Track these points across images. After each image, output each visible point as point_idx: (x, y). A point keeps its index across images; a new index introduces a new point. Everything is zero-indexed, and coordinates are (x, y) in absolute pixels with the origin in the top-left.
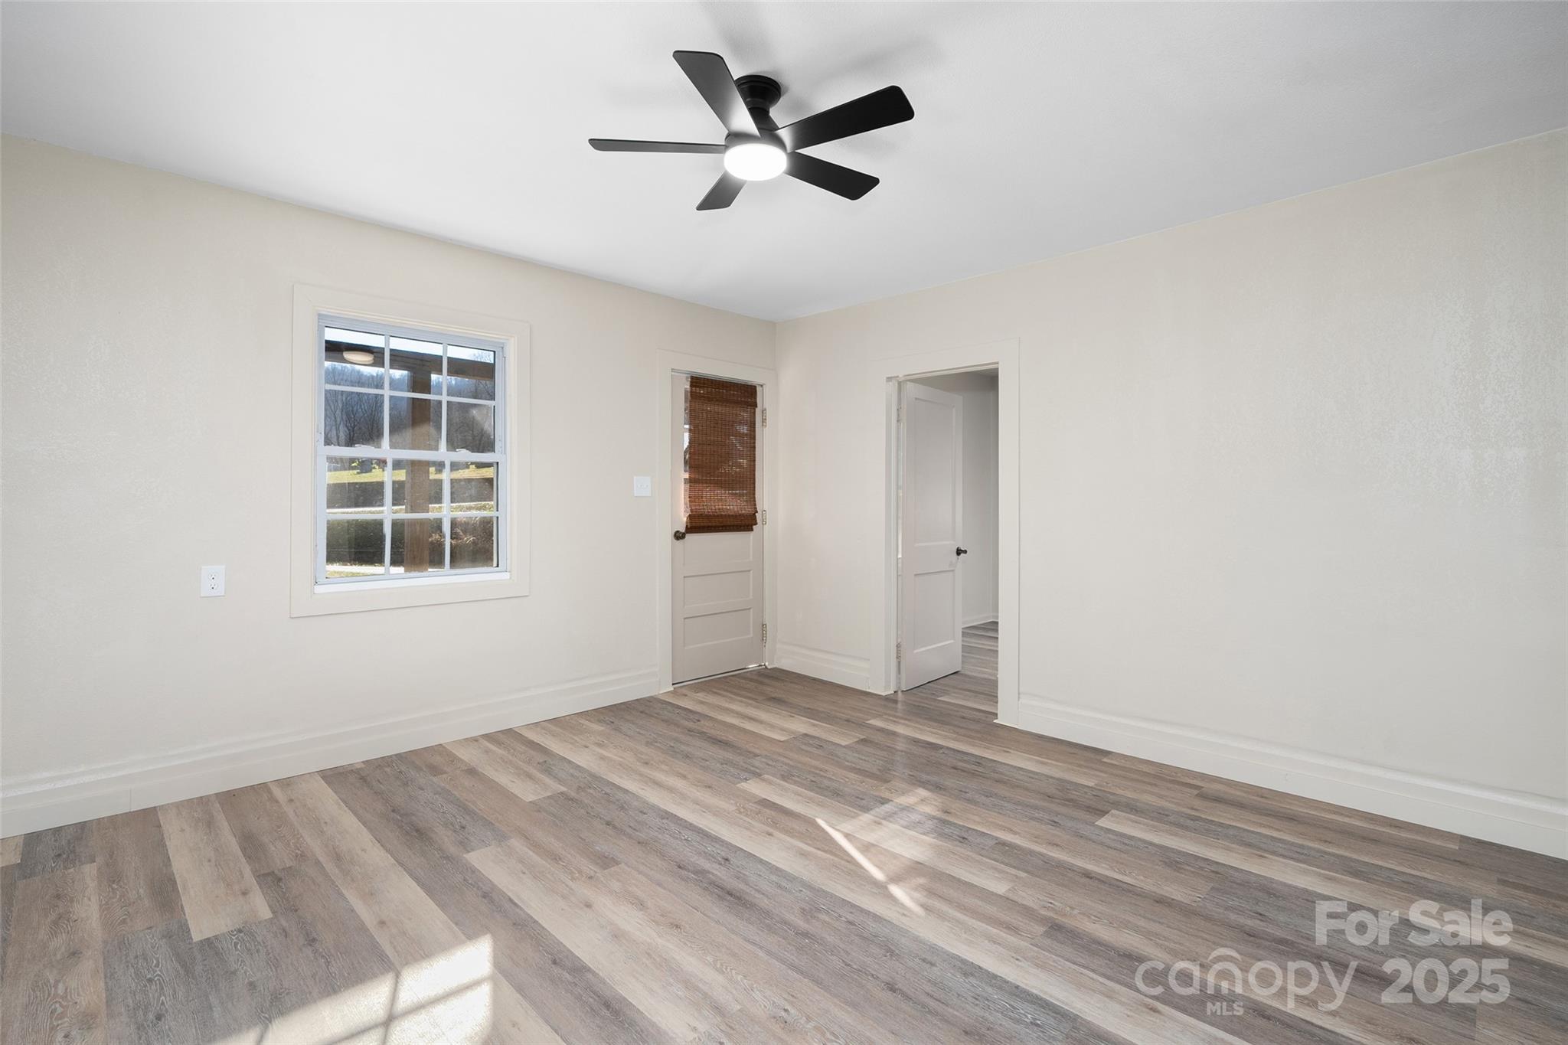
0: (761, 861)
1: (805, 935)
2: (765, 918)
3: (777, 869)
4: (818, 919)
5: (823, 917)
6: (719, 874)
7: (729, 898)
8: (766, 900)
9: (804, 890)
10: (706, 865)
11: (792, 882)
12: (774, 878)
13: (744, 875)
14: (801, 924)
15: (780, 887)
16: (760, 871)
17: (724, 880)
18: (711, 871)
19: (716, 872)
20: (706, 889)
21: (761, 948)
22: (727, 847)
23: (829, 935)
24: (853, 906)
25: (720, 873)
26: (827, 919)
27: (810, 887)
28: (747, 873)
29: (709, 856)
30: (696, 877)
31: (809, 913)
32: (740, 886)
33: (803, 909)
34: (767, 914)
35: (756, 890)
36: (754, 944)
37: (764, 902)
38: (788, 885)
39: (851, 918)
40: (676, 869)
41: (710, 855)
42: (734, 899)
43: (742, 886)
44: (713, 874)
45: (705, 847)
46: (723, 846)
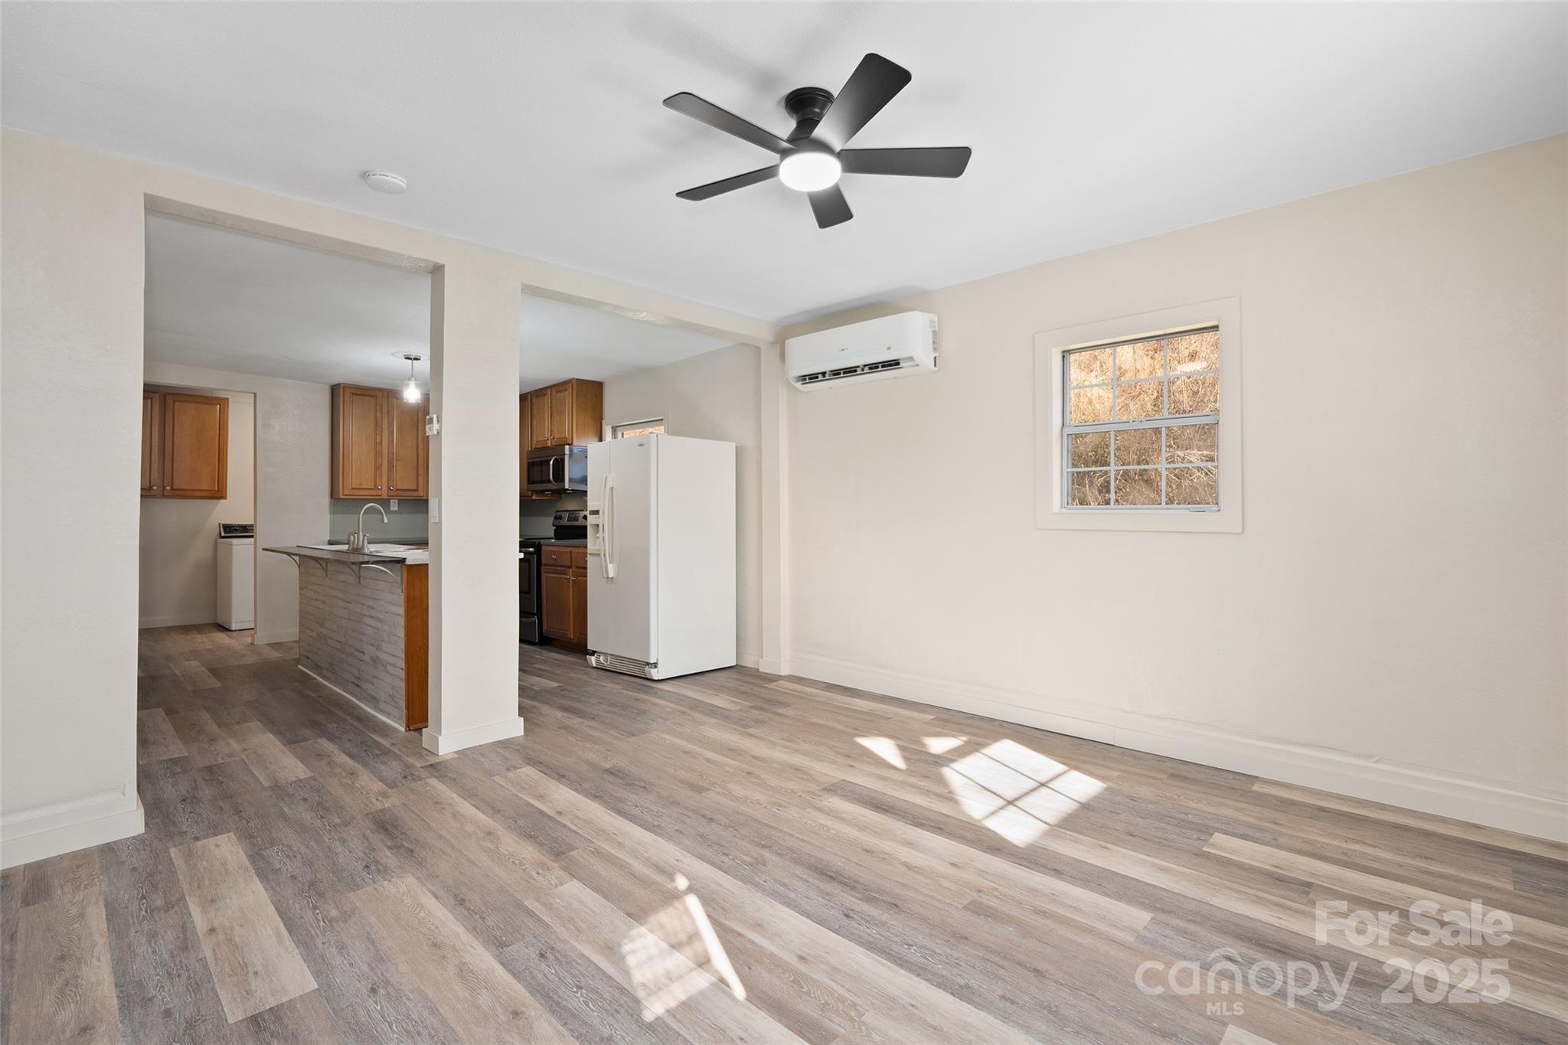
0: (807, 915)
1: (763, 846)
2: (798, 859)
3: (789, 905)
4: (752, 857)
5: (747, 859)
6: (850, 898)
7: (832, 874)
8: (798, 872)
9: (762, 882)
10: (866, 907)
11: (773, 890)
12: (792, 895)
13: (823, 898)
14: (766, 854)
15: (785, 885)
16: (807, 903)
17: (843, 891)
18: (860, 902)
19: (854, 900)
20: (858, 882)
21: (798, 838)
22: (852, 934)
23: (745, 846)
24: (720, 868)
25: (850, 900)
26: (745, 857)
27: (757, 886)
28: (821, 900)
29: (870, 921)
30: (872, 894)
31: (759, 863)
32: (825, 886)
33: (763, 865)
34: (795, 861)
35: (808, 882)
36: (803, 840)
37: (798, 870)
38: (777, 887)
39: (725, 858)
40: (899, 903)
41: (869, 923)
42: (825, 873)
43: (823, 886)
44: (856, 898)
45: (879, 934)
46: (859, 936)
